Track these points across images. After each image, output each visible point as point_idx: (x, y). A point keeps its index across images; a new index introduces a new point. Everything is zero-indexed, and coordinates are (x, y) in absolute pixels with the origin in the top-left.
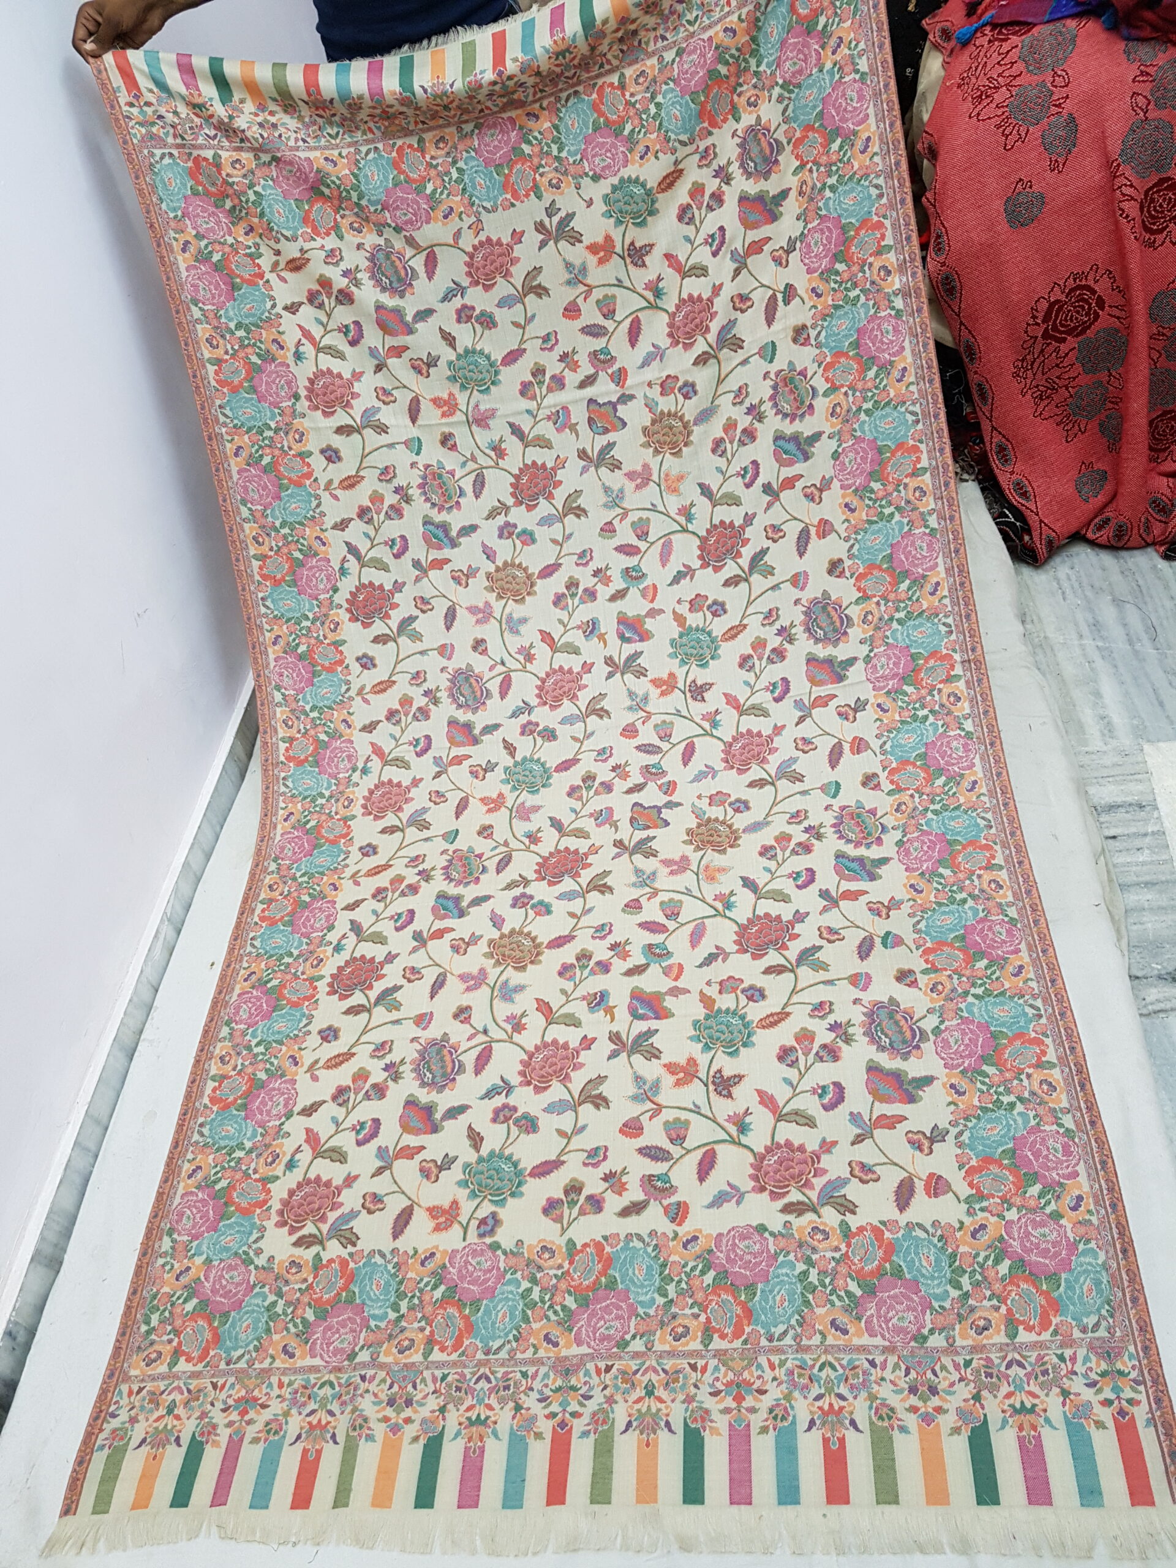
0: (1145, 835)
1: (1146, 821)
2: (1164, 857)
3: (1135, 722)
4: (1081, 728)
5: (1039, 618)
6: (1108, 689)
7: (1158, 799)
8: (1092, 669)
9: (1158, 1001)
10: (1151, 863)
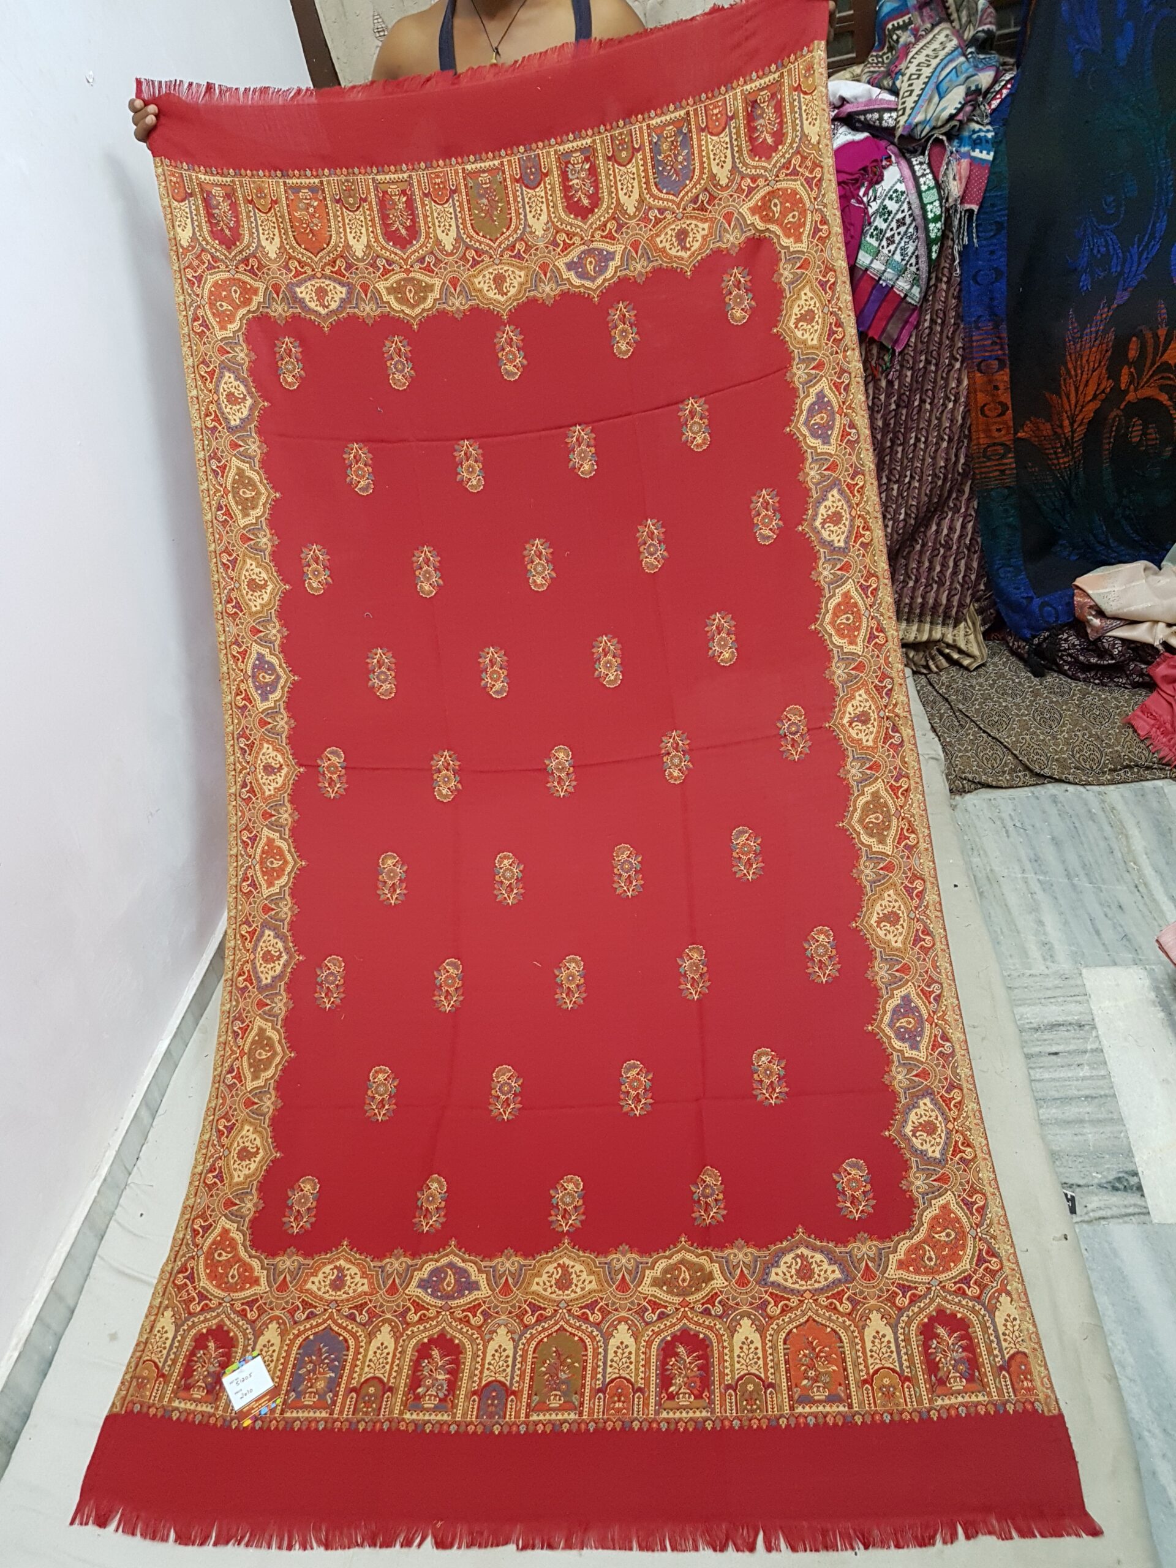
0: (1085, 1052)
1: (1086, 1039)
2: (1103, 1073)
3: (1073, 948)
4: (1024, 953)
5: (985, 852)
6: (1050, 920)
7: (1096, 1020)
8: (1034, 900)
9: (1101, 1209)
10: (1091, 1078)
